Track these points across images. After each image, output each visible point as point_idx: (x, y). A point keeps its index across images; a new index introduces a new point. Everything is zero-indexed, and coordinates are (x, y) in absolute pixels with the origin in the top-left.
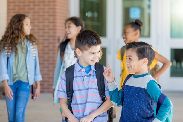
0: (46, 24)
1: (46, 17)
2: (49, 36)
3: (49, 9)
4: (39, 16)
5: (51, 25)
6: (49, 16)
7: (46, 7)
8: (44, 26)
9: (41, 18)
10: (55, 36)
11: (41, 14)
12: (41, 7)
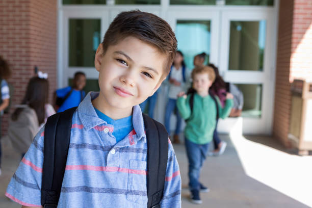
0: (18, 49)
1: (18, 40)
2: (21, 65)
3: (21, 29)
4: (9, 38)
5: (24, 50)
6: (20, 38)
7: (17, 27)
8: (15, 52)
9: (11, 41)
10: (29, 65)
11: (11, 36)
12: (11, 27)
